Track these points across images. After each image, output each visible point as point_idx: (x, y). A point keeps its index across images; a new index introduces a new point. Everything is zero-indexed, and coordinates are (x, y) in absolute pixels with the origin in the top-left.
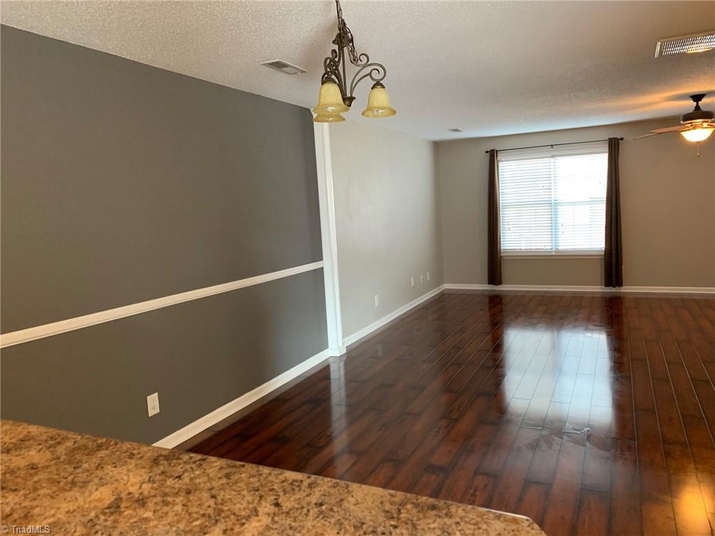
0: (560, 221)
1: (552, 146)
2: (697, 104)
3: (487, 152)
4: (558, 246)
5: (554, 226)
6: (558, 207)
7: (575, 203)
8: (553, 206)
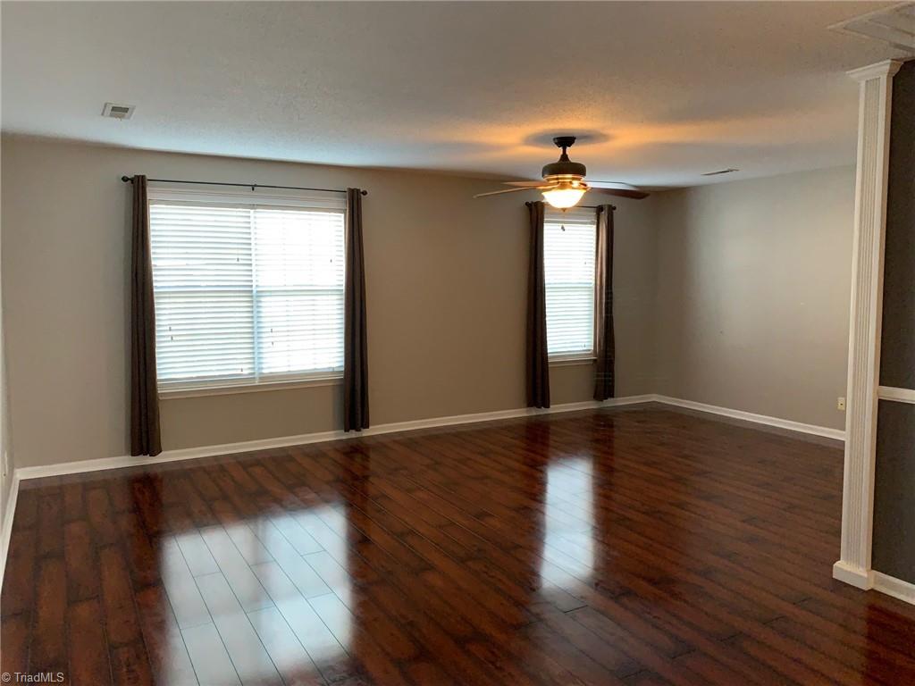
0: (267, 322)
1: (253, 187)
2: (564, 151)
3: (125, 179)
4: (262, 368)
5: (254, 333)
6: (262, 299)
7: (286, 293)
8: (253, 297)
